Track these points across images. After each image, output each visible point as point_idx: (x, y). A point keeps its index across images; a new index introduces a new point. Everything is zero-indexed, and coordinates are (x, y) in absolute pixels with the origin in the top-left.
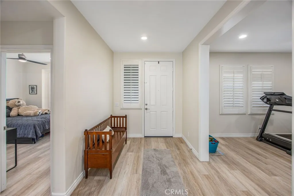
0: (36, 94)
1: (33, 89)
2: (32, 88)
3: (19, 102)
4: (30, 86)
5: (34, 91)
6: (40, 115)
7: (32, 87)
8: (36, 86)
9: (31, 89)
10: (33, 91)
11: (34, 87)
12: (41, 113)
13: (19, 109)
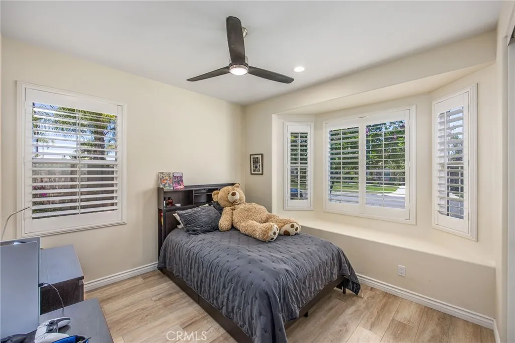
0: (262, 174)
1: (257, 163)
2: (256, 161)
3: (234, 194)
4: (252, 156)
5: (258, 168)
6: (275, 238)
7: (255, 158)
8: (262, 155)
9: (253, 162)
10: (256, 167)
11: (257, 158)
12: (277, 232)
13: (234, 211)
